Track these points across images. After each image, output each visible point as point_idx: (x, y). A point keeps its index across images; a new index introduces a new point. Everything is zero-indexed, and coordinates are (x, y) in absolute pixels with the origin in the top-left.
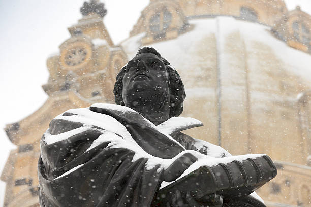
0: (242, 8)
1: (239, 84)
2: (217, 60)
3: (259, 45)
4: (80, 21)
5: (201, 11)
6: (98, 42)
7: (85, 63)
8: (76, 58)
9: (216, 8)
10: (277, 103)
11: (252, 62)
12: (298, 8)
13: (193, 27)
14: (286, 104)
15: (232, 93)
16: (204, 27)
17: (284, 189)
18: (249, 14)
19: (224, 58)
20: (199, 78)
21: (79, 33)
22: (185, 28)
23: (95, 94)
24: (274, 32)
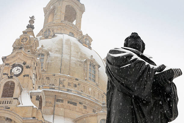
0: (70, 33)
1: (68, 54)
2: (62, 47)
3: (74, 44)
4: (26, 30)
5: (59, 32)
6: (31, 36)
7: (27, 42)
8: (24, 40)
9: (63, 32)
10: (78, 61)
11: (72, 48)
12: (87, 34)
13: (56, 36)
14: (80, 62)
15: (66, 57)
16: (59, 36)
17: (78, 86)
18: (72, 34)
19: (64, 46)
20: (57, 51)
21: (26, 33)
22: (54, 36)
23: (28, 51)
24: (79, 41)
